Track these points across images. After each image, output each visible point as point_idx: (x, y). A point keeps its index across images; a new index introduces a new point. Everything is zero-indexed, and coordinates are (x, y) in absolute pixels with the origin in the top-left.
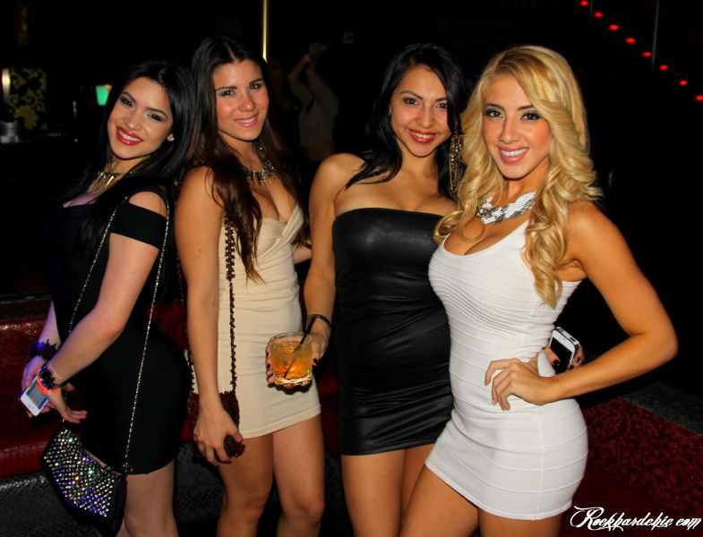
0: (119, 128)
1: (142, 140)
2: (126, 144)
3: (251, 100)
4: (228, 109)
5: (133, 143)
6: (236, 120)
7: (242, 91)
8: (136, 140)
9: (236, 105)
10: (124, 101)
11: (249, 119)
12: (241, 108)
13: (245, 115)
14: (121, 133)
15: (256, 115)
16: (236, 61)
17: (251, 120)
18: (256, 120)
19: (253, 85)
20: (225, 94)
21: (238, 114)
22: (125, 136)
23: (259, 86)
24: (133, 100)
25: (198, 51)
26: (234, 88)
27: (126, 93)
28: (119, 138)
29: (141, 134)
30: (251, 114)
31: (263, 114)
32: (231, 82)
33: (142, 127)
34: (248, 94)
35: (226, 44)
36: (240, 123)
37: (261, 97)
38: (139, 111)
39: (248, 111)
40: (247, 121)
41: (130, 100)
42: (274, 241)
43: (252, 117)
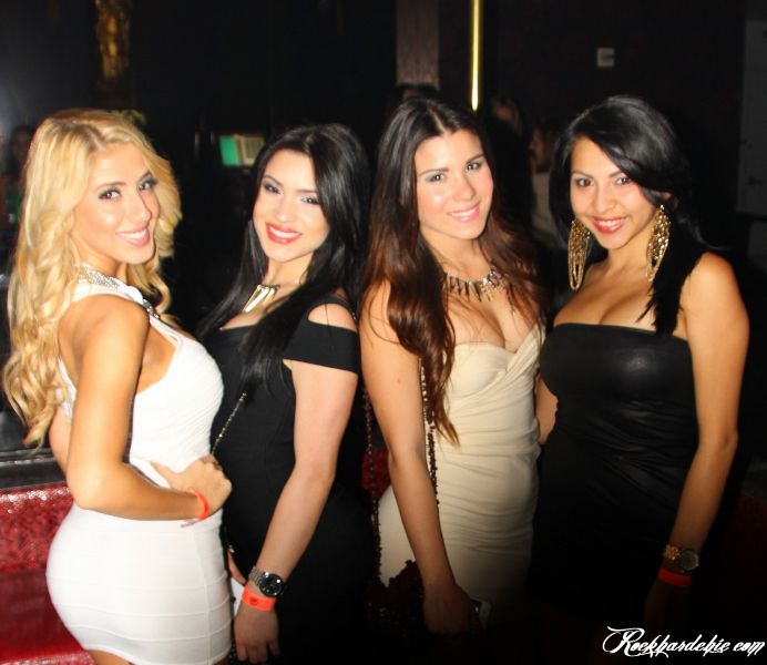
0: (269, 225)
1: (301, 234)
2: (281, 242)
3: (469, 184)
4: (437, 199)
5: (289, 241)
6: (449, 214)
7: (456, 175)
8: (292, 235)
9: (449, 193)
10: (268, 187)
11: (467, 210)
12: (456, 197)
13: (462, 206)
14: (272, 230)
15: (477, 205)
16: (446, 132)
17: (471, 212)
18: (477, 212)
19: (470, 165)
20: (434, 179)
21: (452, 206)
22: (278, 233)
23: (479, 165)
24: (279, 184)
25: (394, 121)
26: (446, 170)
27: (269, 177)
28: (272, 236)
29: (298, 227)
30: (470, 204)
31: (486, 203)
32: (440, 163)
33: (296, 218)
34: (465, 177)
35: (431, 111)
36: (455, 218)
37: (483, 180)
38: (289, 197)
39: (466, 201)
40: (466, 214)
41: (275, 185)
42: (495, 375)
43: (471, 208)
